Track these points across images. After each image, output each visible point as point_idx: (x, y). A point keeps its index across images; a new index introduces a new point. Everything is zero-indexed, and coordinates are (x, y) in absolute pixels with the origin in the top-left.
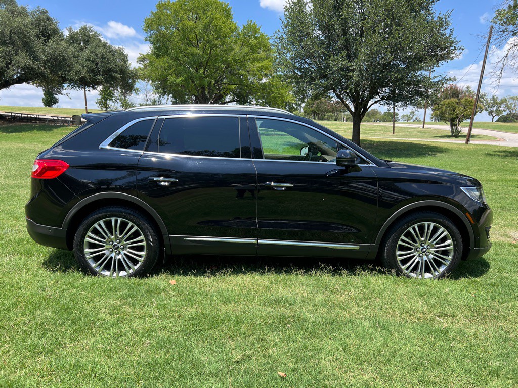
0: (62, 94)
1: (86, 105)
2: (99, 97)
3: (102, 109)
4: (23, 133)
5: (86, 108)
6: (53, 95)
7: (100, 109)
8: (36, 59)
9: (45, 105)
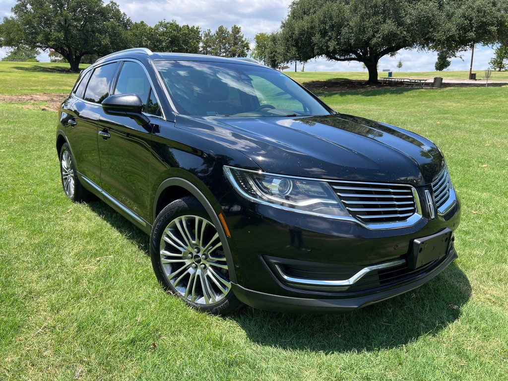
0: (456, 57)
1: (471, 66)
2: (495, 56)
3: (495, 69)
4: (377, 97)
5: (471, 69)
6: (446, 58)
7: (493, 70)
8: (400, 24)
9: (437, 69)
